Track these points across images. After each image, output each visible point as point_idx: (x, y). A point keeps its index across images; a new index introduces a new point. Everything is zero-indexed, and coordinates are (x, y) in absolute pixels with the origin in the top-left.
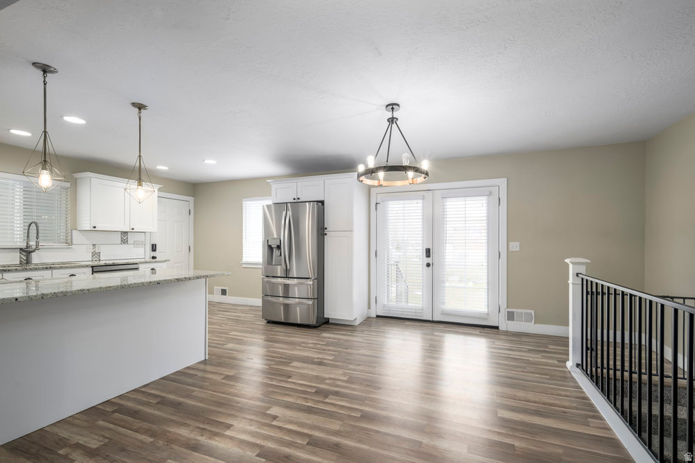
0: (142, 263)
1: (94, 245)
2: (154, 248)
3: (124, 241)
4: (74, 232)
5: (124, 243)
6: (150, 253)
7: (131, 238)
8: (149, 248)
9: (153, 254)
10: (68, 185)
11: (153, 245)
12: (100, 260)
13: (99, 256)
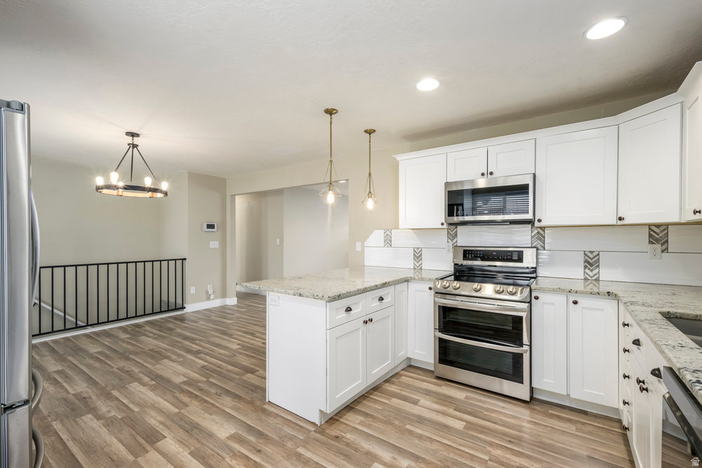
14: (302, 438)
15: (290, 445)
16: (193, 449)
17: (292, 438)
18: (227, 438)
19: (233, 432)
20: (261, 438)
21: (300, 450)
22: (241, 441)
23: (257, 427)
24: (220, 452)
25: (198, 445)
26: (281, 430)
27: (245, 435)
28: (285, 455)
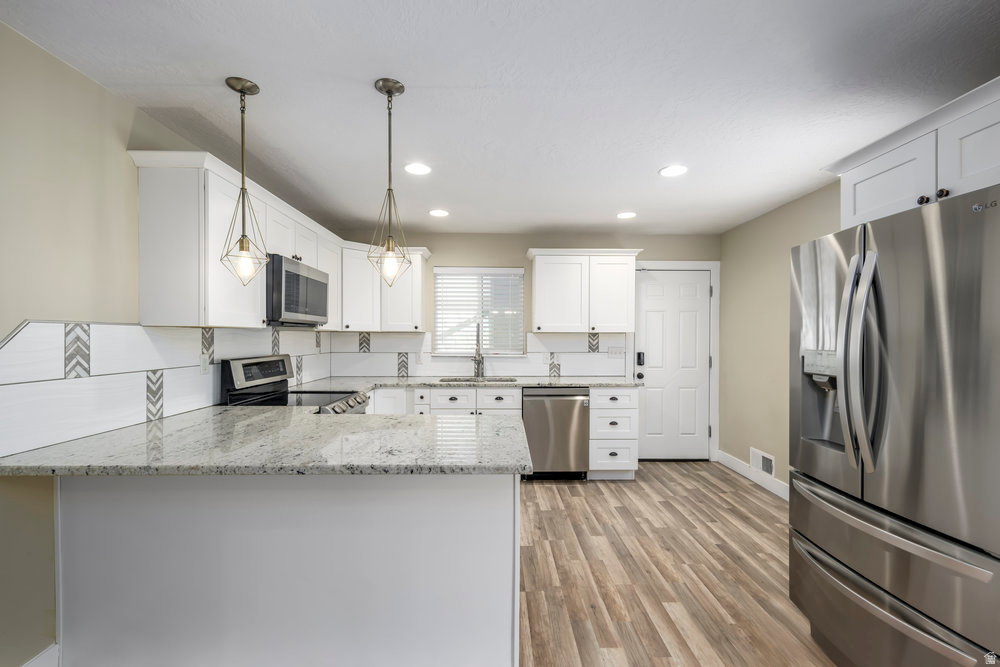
0: (594, 386)
1: (552, 353)
2: (640, 359)
3: (593, 348)
4: (529, 335)
5: (594, 351)
6: (632, 368)
7: (603, 343)
8: (632, 358)
9: (639, 369)
10: (521, 271)
11: (639, 354)
12: (559, 376)
13: (559, 369)
14: (543, 592)
15: (560, 594)
16: (664, 659)
17: (551, 599)
18: (616, 647)
19: (605, 650)
20: (580, 618)
21: (557, 583)
22: (602, 630)
23: (572, 636)
24: (633, 633)
25: (655, 659)
26: (550, 614)
27: (593, 636)
28: (574, 590)
